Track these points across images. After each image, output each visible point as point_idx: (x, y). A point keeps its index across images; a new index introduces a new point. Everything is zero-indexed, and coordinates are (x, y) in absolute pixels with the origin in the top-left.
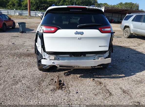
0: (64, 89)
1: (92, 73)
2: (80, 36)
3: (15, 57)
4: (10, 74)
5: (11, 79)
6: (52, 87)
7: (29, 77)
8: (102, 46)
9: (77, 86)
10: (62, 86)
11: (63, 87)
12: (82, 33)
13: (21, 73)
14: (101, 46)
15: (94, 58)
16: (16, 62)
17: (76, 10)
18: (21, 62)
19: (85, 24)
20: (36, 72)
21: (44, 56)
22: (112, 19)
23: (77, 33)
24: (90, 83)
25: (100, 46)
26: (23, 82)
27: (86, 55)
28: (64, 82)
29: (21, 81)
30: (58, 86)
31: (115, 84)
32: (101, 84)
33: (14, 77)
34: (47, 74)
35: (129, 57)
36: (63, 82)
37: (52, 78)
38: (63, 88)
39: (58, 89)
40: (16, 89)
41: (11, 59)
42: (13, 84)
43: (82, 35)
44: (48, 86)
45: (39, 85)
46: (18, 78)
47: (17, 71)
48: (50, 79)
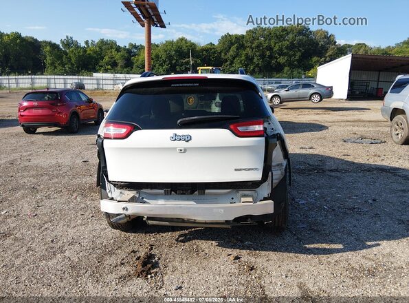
0: (151, 277)
1: (242, 242)
2: (183, 144)
3: (75, 195)
4: (46, 235)
5: (45, 245)
6: (123, 270)
7: (84, 242)
8: (244, 169)
9: (188, 272)
10: (150, 269)
11: (152, 271)
12: (188, 139)
13: (72, 233)
14: (240, 170)
15: (232, 198)
16: (72, 205)
17: (186, 85)
18: (83, 205)
19: (193, 118)
20: (106, 231)
21: (110, 191)
22: (377, 88)
23: (175, 138)
24: (222, 267)
25: (236, 170)
26: (67, 254)
27: (207, 191)
28: (159, 259)
29: (62, 252)
30: (140, 268)
31: (289, 274)
32: (251, 270)
33: (52, 241)
34: (127, 239)
35: (374, 200)
36: (156, 259)
37: (136, 248)
38: (151, 274)
39: (138, 277)
40: (46, 268)
41: (63, 200)
42: (43, 258)
43: (188, 141)
44: (117, 268)
45: (99, 262)
46: (60, 244)
47: (65, 227)
48: (130, 249)
